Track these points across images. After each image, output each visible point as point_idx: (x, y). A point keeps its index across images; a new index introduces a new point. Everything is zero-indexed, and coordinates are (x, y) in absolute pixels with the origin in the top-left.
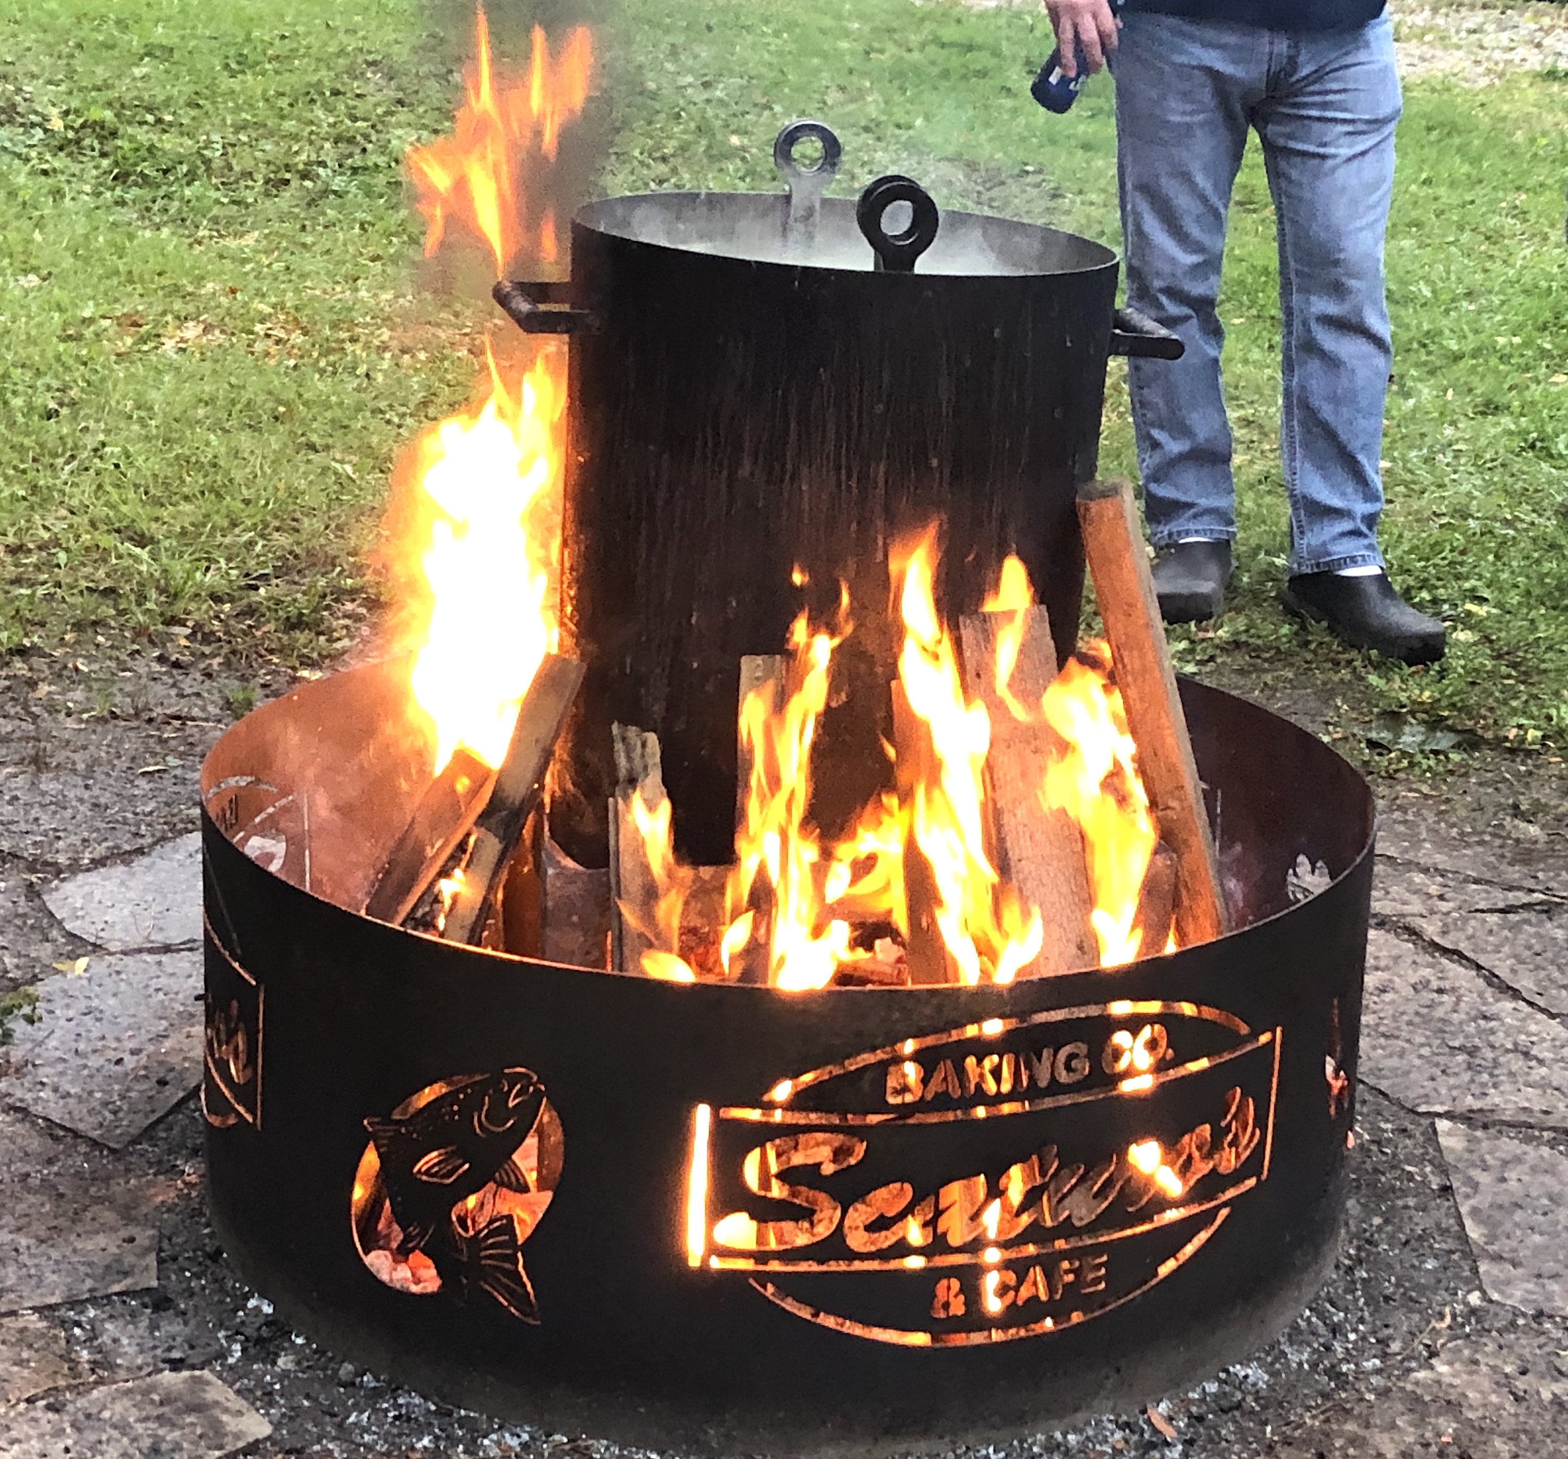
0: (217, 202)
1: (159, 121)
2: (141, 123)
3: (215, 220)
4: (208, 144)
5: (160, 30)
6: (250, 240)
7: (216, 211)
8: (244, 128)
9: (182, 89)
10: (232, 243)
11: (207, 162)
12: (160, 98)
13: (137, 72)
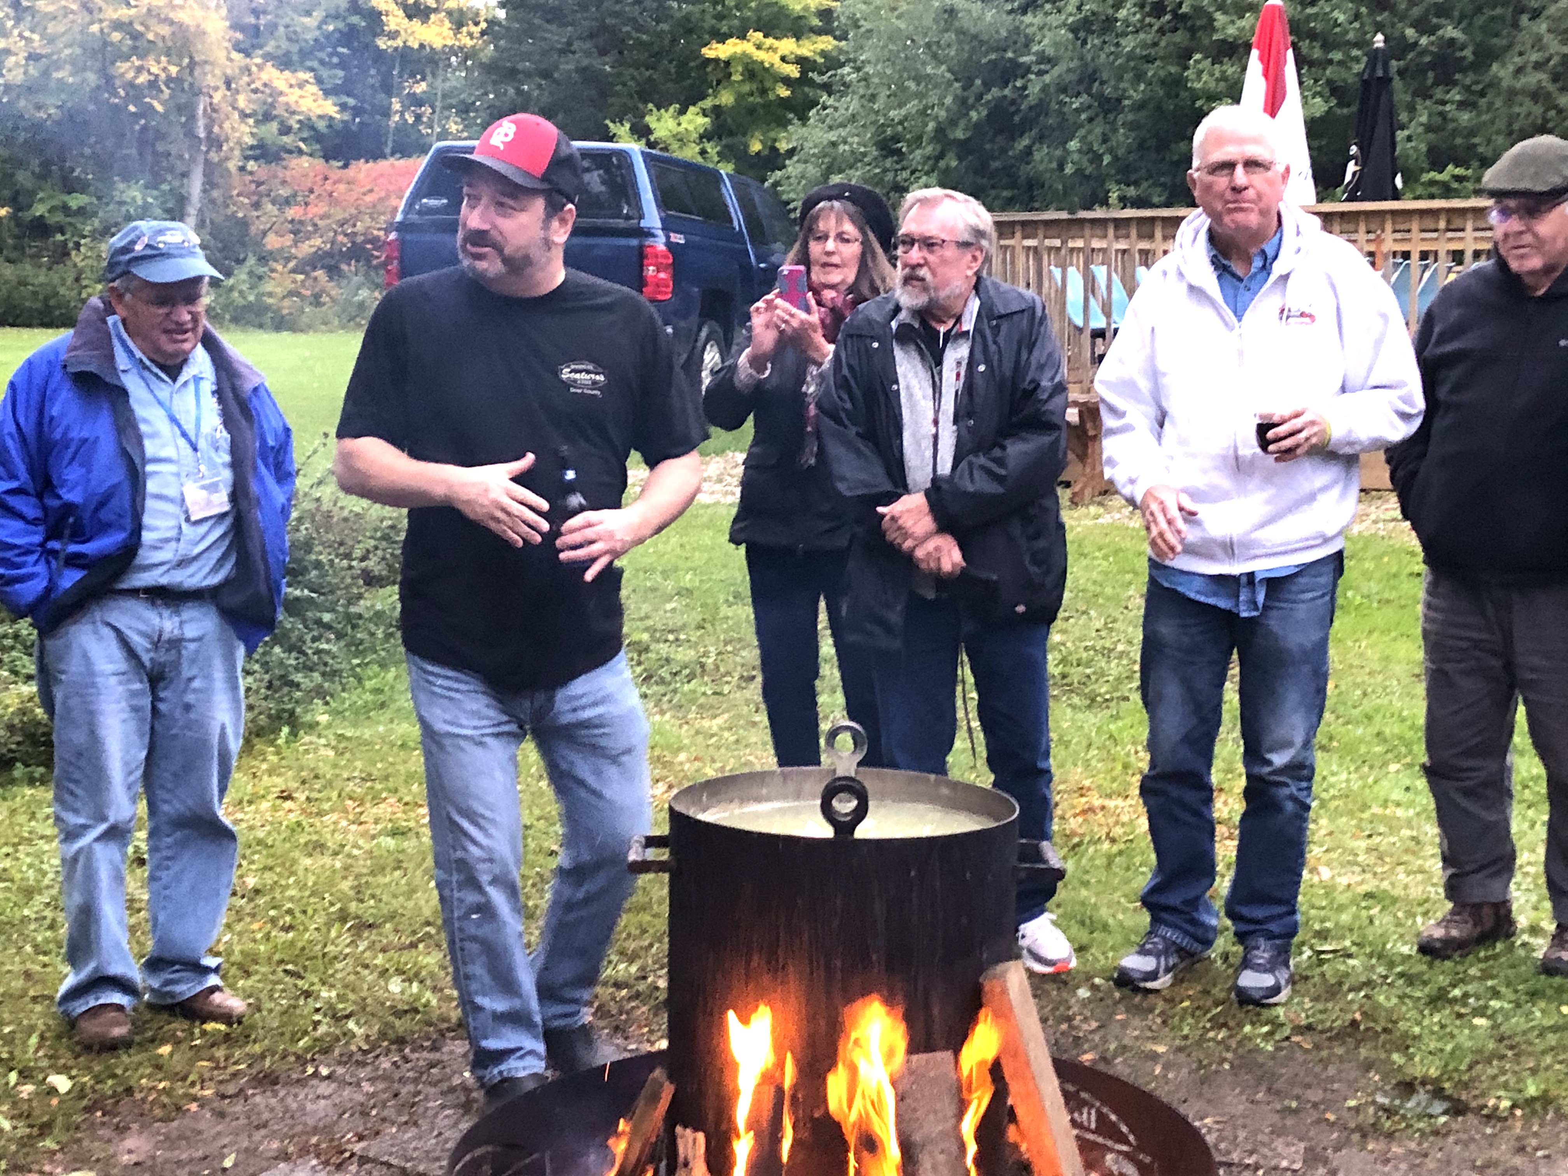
0: (704, 694)
1: (677, 640)
2: (666, 641)
3: (701, 706)
4: (706, 654)
5: (688, 577)
6: (720, 721)
7: (702, 700)
8: (730, 642)
9: (696, 616)
10: (706, 723)
11: (702, 666)
12: (680, 624)
13: (669, 606)
